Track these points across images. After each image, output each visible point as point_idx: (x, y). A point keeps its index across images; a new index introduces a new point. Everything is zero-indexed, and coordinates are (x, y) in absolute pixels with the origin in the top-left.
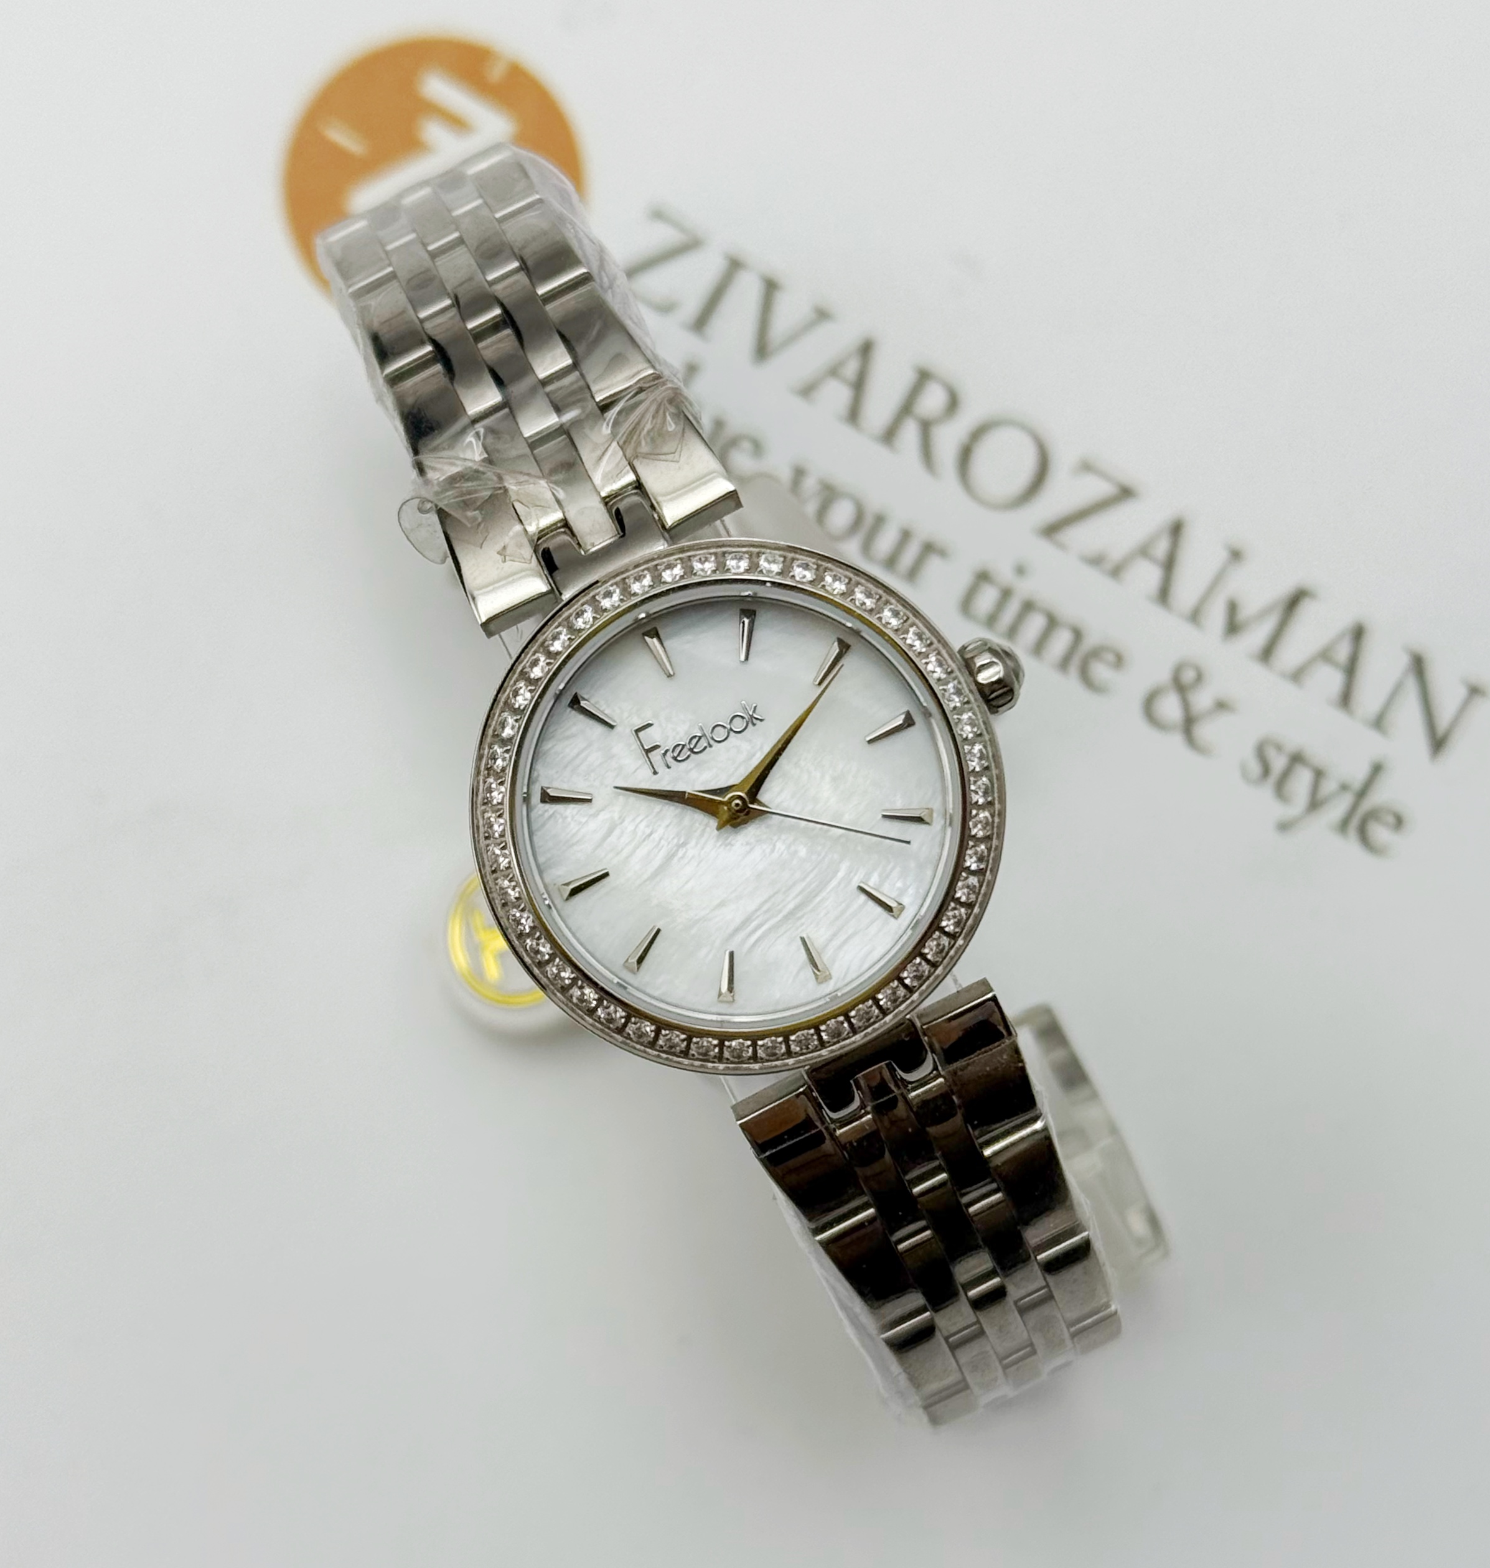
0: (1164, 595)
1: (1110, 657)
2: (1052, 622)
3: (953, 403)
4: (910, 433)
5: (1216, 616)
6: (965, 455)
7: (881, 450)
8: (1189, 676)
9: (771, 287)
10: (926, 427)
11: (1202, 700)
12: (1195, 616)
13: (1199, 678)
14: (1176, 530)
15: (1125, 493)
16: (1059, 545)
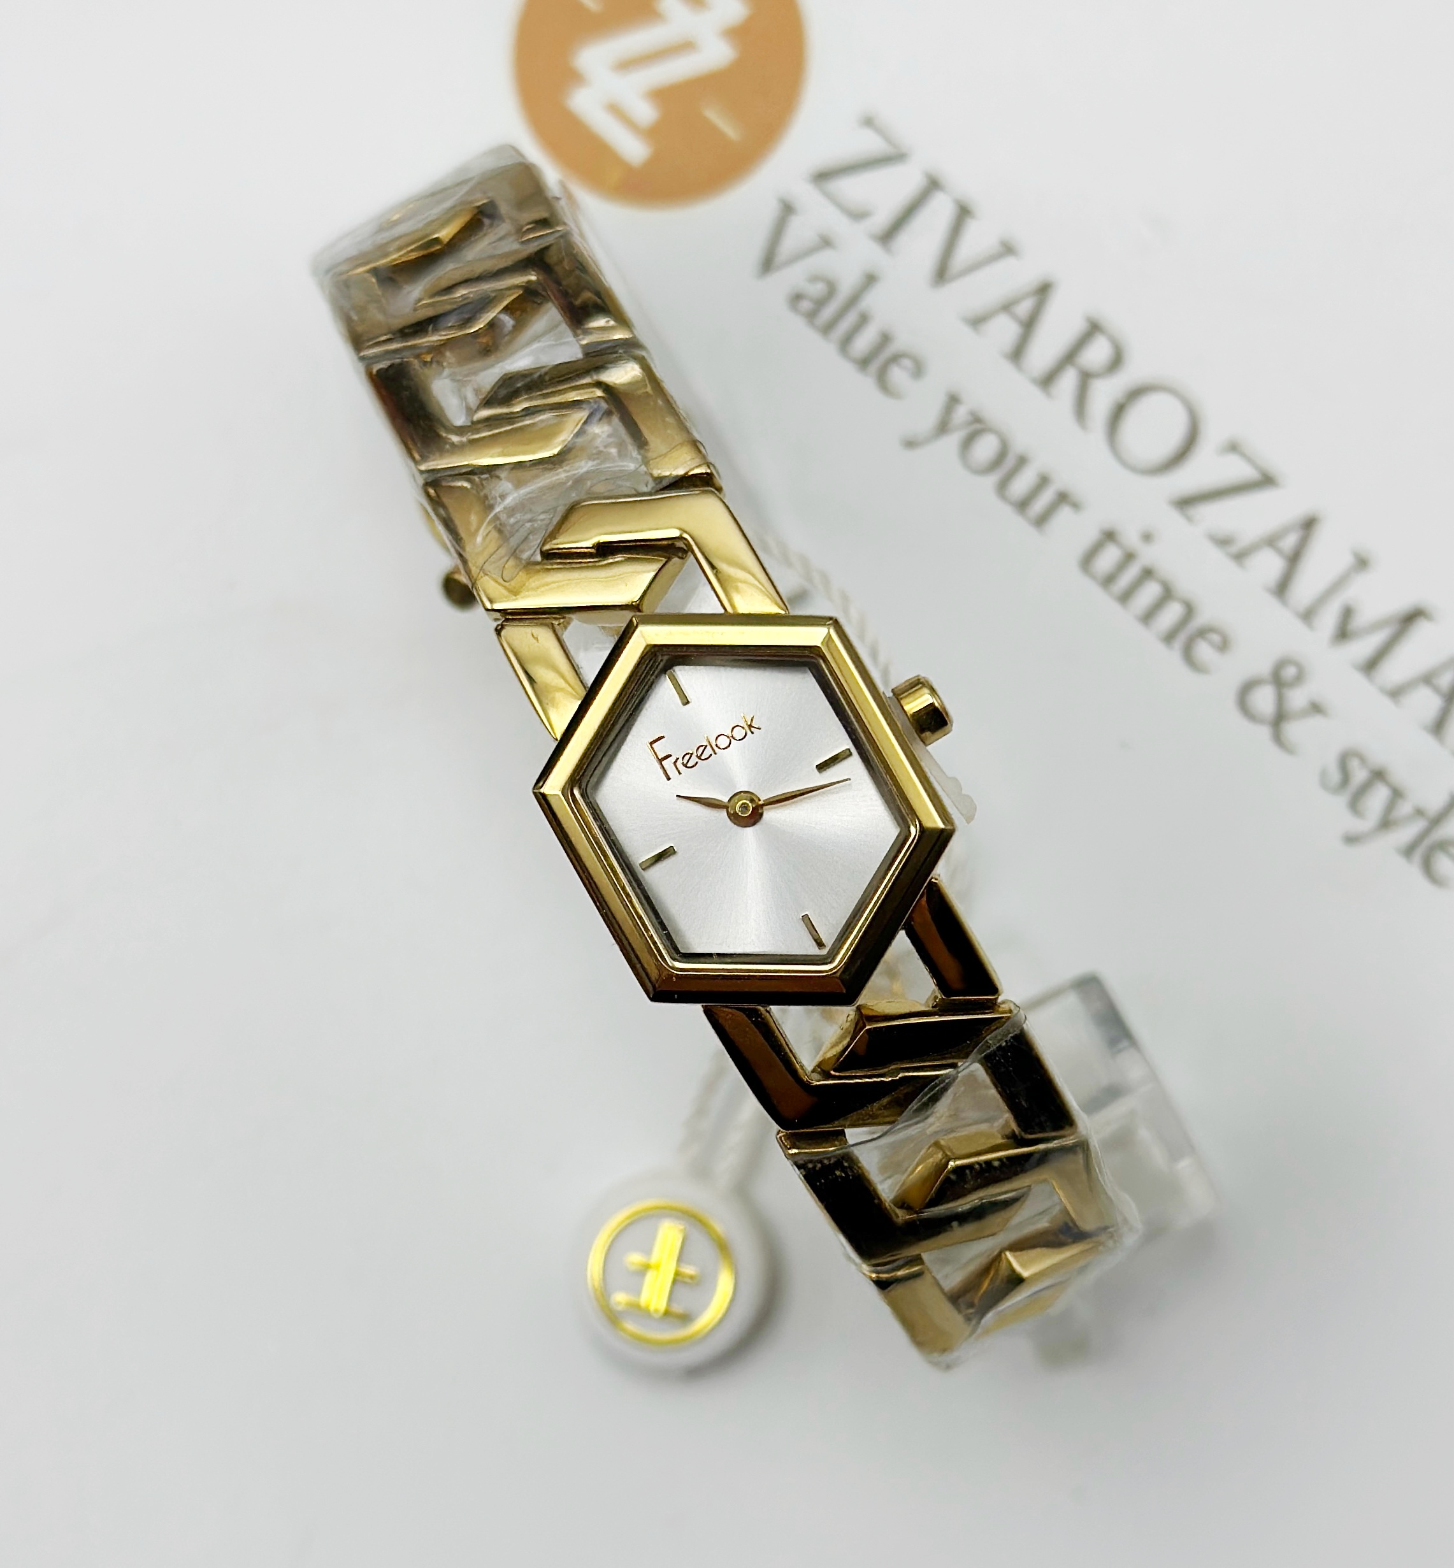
0: (1282, 588)
1: (1217, 639)
2: (1168, 594)
3: (1116, 362)
4: (1068, 381)
5: (1329, 619)
6: (1118, 412)
7: (1036, 392)
8: (1290, 672)
9: (964, 213)
10: (1086, 378)
11: (1297, 698)
12: (1308, 616)
13: (1299, 678)
14: (1309, 525)
15: (1266, 481)
16: (1189, 519)
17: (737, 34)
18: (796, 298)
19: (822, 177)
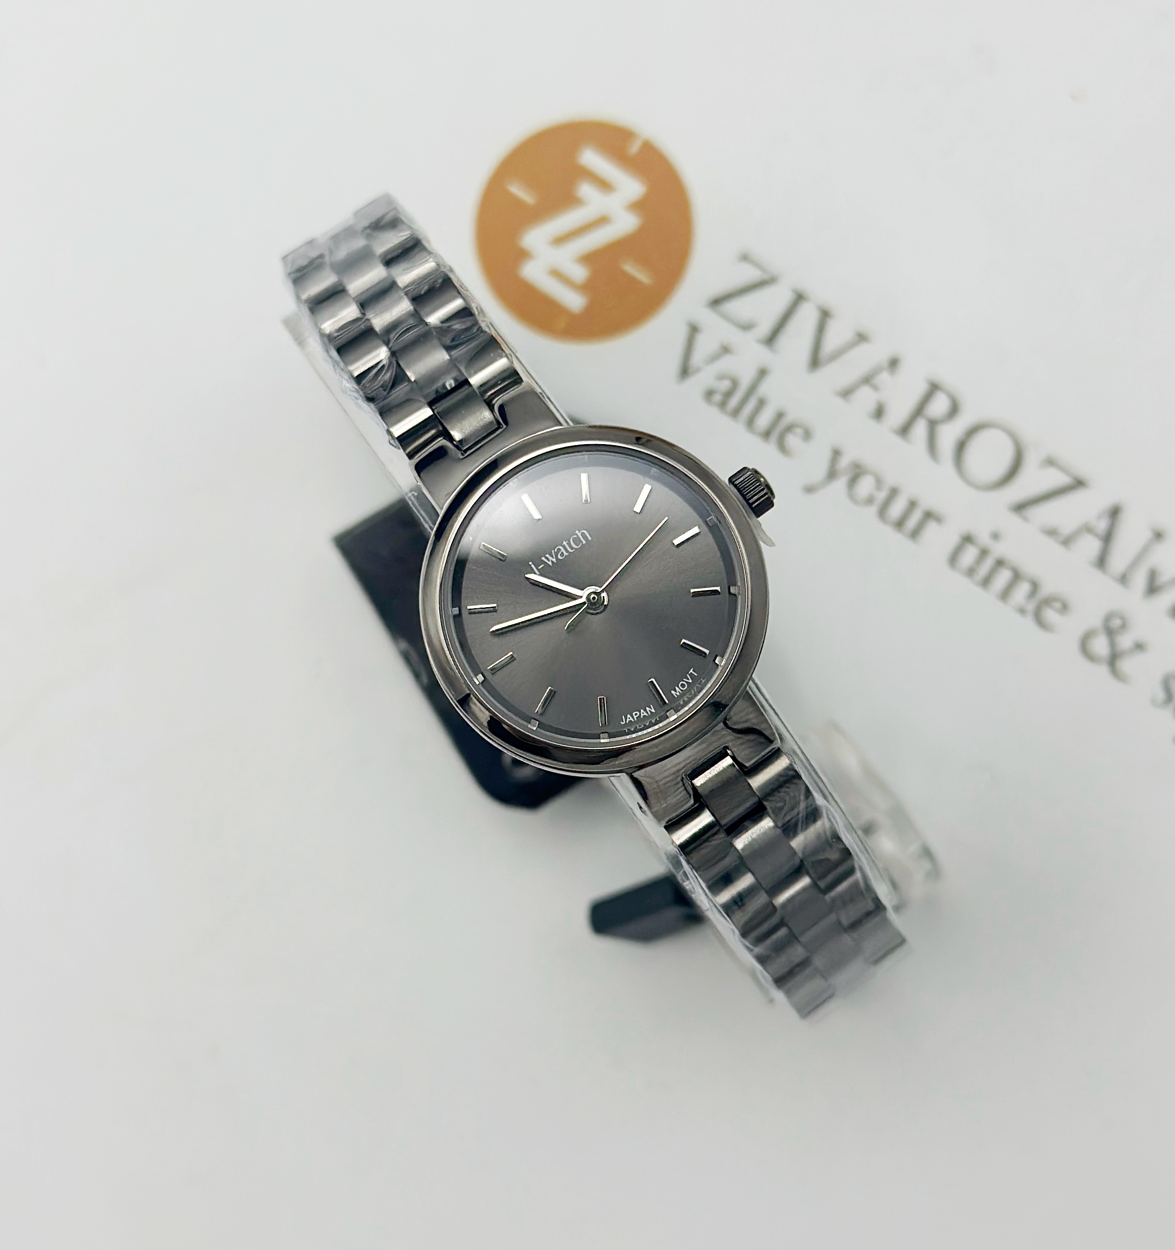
0: (1101, 562)
1: (1058, 605)
2: (1017, 576)
3: (954, 410)
4: (920, 429)
5: (1140, 580)
6: (961, 447)
7: (897, 440)
8: (1117, 622)
9: (825, 315)
10: (933, 425)
11: (1125, 641)
12: (1124, 579)
13: (1124, 626)
14: (1115, 513)
15: (1079, 484)
16: (1026, 519)
17: (638, 206)
18: (709, 394)
19: (716, 302)
